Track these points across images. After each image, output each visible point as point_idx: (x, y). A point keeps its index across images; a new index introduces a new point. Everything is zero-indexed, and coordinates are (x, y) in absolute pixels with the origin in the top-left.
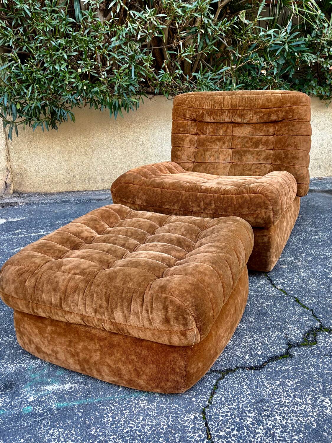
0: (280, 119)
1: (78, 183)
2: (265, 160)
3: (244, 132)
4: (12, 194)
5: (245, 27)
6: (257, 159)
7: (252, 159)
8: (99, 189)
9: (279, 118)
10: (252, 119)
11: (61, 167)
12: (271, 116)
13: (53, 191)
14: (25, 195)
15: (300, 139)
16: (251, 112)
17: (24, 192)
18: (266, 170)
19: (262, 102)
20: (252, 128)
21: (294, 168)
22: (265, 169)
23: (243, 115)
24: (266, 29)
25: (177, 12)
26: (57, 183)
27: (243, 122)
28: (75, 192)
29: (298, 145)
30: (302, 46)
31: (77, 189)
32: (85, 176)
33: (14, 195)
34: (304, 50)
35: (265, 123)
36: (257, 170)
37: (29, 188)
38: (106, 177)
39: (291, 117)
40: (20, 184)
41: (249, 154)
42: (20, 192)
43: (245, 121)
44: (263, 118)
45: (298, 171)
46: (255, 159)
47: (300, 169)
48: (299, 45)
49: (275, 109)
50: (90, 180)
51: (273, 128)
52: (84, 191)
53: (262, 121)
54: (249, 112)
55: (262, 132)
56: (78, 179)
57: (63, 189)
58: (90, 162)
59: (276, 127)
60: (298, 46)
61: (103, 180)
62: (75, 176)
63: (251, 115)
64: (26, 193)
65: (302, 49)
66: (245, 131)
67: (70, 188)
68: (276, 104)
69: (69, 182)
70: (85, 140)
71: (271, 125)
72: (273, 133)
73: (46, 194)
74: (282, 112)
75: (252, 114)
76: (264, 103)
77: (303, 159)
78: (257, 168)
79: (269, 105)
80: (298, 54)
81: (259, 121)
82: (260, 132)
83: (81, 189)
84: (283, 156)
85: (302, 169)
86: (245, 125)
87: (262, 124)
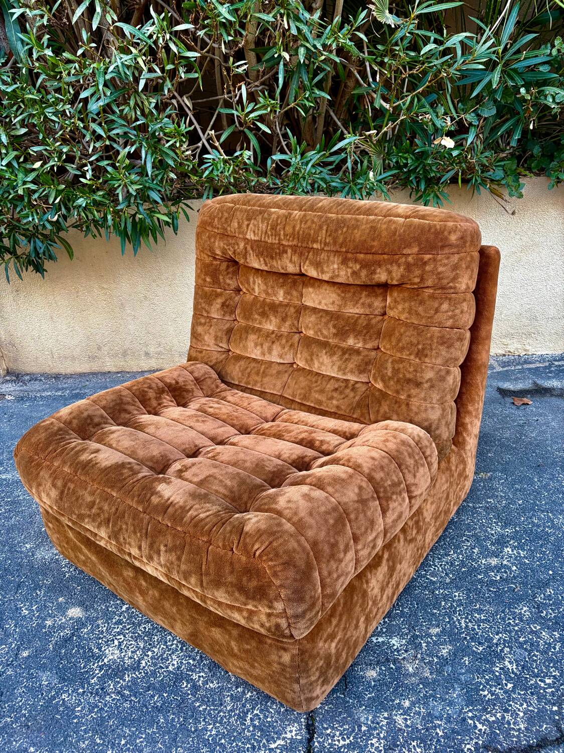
0: (395, 282)
1: (107, 359)
2: (357, 373)
3: (323, 302)
4: (5, 376)
5: (391, 35)
6: (340, 369)
7: (329, 367)
8: (143, 370)
9: (392, 280)
10: (338, 276)
11: (74, 333)
12: (375, 273)
13: (69, 371)
14: (27, 378)
15: (431, 337)
16: (336, 259)
17: (24, 373)
18: (354, 397)
19: (361, 236)
20: (339, 295)
21: (408, 405)
22: (352, 395)
23: (320, 262)
24: (442, 35)
25: (219, 15)
26: (73, 358)
27: (320, 278)
28: (105, 373)
29: (425, 352)
30: (541, 69)
31: (106, 369)
32: (116, 348)
33: (8, 378)
34: (546, 80)
35: (364, 287)
36: (335, 395)
37: (29, 366)
38: (152, 350)
39: (417, 280)
40: (16, 360)
41: (326, 353)
42: (17, 372)
43: (326, 277)
44: (360, 277)
45: (416, 414)
46: (336, 369)
47: (422, 408)
48: (535, 65)
49: (386, 257)
50: (125, 354)
51: (380, 299)
52: (118, 373)
53: (359, 283)
54: (332, 258)
55: (358, 305)
56: (106, 353)
57: (84, 368)
58: (121, 325)
59: (389, 300)
60: (532, 70)
61: (147, 354)
62: (99, 348)
63: (336, 266)
64: (28, 374)
65: (540, 78)
66: (324, 298)
67: (95, 367)
68: (386, 244)
69: (92, 358)
70: (105, 286)
71: (379, 291)
72: (382, 311)
73: (57, 377)
74: (399, 266)
75: (338, 264)
76: (363, 238)
77: (432, 386)
78: (336, 389)
79: (372, 247)
80: (528, 91)
81: (351, 281)
82: (354, 306)
83: (114, 370)
84: (389, 374)
85: (426, 410)
86: (326, 286)
87: (359, 289)
